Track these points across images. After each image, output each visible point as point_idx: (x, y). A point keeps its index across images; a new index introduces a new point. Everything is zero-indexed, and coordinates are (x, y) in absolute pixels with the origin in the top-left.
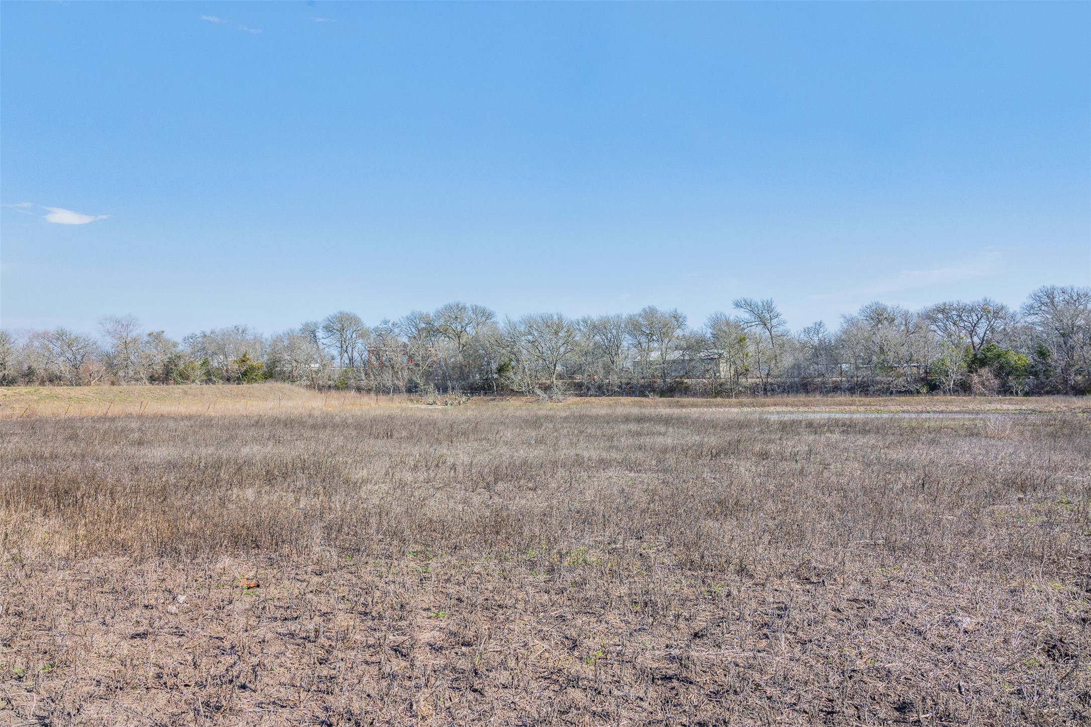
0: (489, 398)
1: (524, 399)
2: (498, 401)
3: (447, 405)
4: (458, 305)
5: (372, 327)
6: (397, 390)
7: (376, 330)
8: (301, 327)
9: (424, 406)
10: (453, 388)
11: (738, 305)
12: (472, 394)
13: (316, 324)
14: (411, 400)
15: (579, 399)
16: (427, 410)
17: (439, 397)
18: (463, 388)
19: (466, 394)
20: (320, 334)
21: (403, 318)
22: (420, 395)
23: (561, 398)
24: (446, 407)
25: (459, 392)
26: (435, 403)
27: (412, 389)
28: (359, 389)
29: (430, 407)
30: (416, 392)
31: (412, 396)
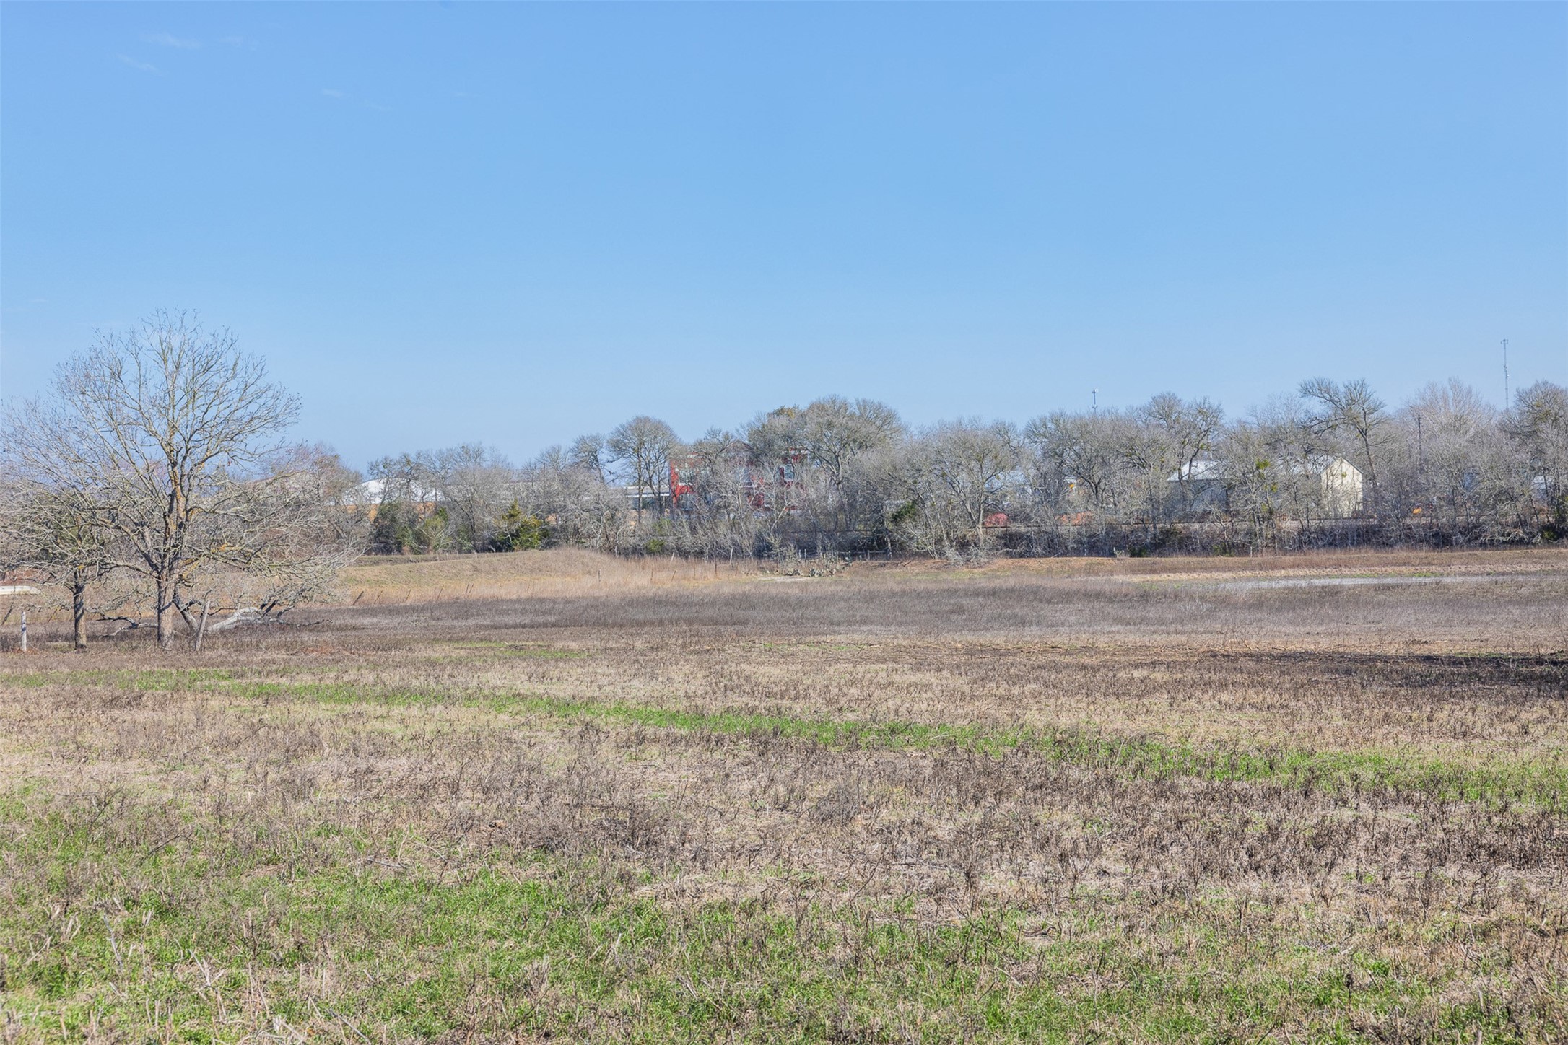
0: (877, 563)
1: (929, 563)
2: (890, 568)
3: (813, 575)
4: (834, 402)
5: (692, 442)
6: (739, 553)
7: (698, 446)
8: (572, 445)
9: (780, 579)
10: (824, 549)
11: (1307, 391)
12: (854, 556)
13: (595, 438)
14: (763, 569)
15: (1010, 561)
16: (783, 584)
17: (803, 562)
18: (840, 547)
19: (842, 556)
20: (604, 455)
21: (742, 427)
22: (776, 561)
23: (983, 560)
24: (812, 578)
25: (833, 554)
26: (796, 573)
27: (762, 551)
28: (683, 553)
29: (789, 580)
30: (769, 557)
31: (764, 563)
